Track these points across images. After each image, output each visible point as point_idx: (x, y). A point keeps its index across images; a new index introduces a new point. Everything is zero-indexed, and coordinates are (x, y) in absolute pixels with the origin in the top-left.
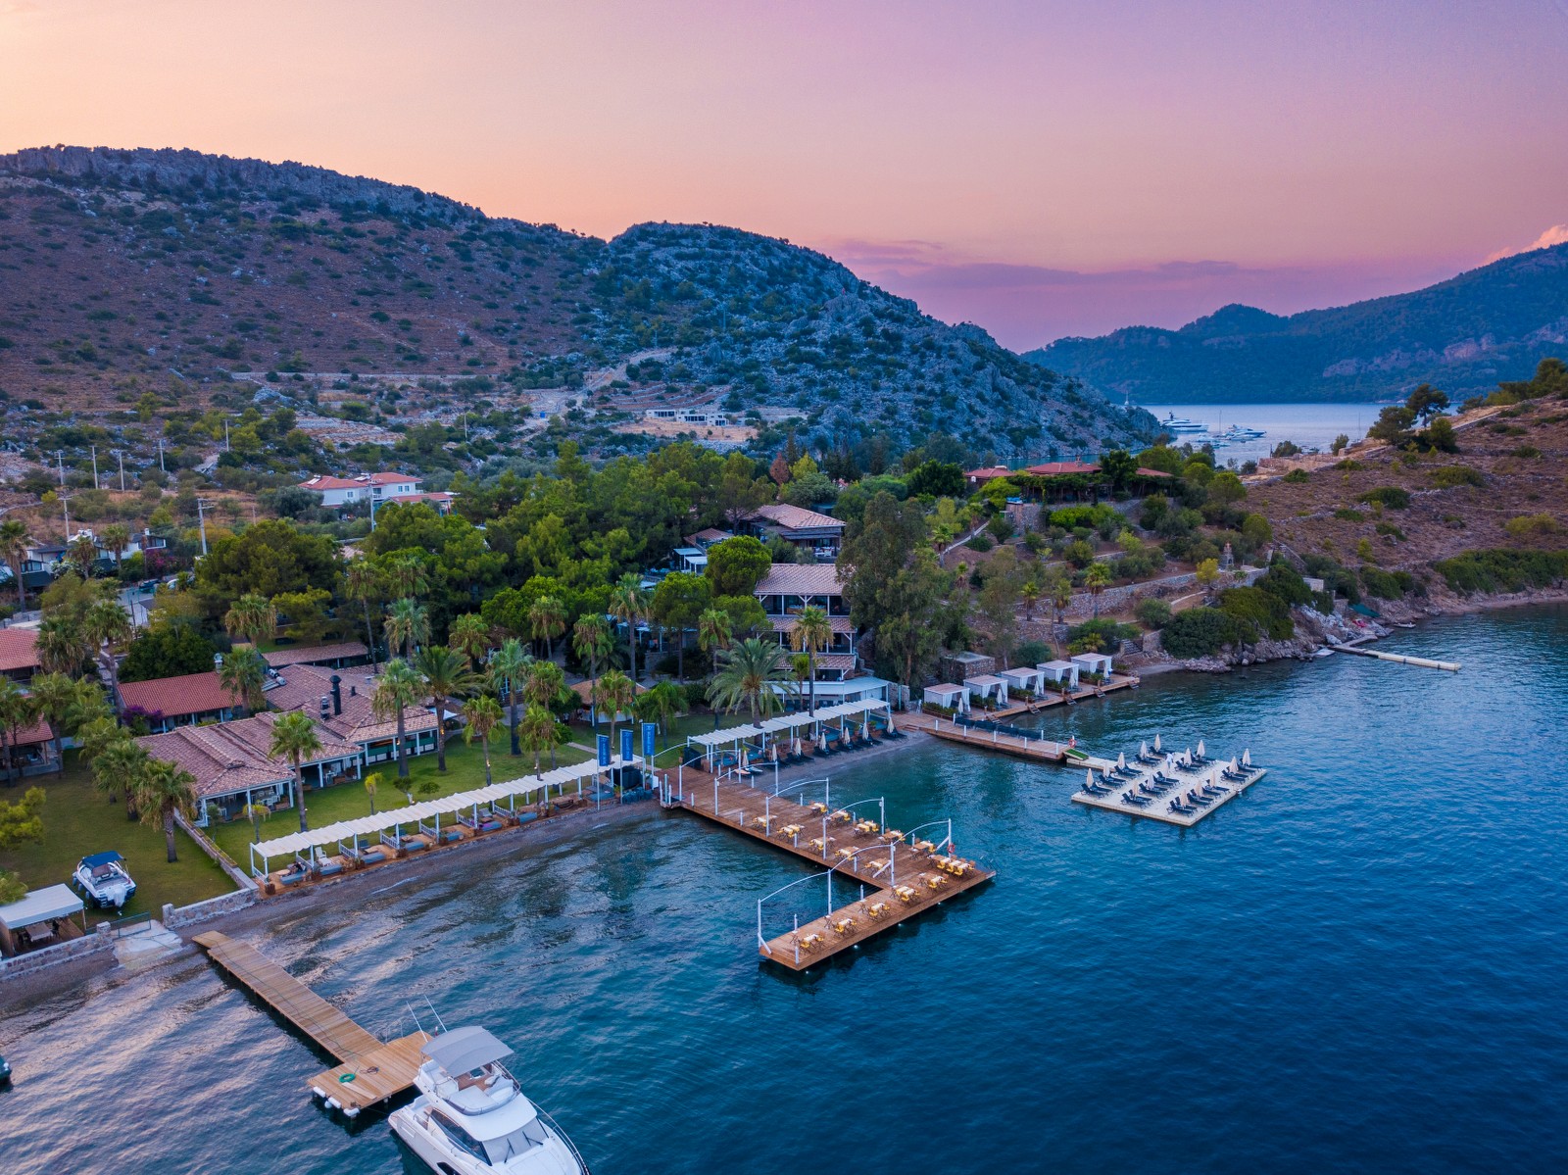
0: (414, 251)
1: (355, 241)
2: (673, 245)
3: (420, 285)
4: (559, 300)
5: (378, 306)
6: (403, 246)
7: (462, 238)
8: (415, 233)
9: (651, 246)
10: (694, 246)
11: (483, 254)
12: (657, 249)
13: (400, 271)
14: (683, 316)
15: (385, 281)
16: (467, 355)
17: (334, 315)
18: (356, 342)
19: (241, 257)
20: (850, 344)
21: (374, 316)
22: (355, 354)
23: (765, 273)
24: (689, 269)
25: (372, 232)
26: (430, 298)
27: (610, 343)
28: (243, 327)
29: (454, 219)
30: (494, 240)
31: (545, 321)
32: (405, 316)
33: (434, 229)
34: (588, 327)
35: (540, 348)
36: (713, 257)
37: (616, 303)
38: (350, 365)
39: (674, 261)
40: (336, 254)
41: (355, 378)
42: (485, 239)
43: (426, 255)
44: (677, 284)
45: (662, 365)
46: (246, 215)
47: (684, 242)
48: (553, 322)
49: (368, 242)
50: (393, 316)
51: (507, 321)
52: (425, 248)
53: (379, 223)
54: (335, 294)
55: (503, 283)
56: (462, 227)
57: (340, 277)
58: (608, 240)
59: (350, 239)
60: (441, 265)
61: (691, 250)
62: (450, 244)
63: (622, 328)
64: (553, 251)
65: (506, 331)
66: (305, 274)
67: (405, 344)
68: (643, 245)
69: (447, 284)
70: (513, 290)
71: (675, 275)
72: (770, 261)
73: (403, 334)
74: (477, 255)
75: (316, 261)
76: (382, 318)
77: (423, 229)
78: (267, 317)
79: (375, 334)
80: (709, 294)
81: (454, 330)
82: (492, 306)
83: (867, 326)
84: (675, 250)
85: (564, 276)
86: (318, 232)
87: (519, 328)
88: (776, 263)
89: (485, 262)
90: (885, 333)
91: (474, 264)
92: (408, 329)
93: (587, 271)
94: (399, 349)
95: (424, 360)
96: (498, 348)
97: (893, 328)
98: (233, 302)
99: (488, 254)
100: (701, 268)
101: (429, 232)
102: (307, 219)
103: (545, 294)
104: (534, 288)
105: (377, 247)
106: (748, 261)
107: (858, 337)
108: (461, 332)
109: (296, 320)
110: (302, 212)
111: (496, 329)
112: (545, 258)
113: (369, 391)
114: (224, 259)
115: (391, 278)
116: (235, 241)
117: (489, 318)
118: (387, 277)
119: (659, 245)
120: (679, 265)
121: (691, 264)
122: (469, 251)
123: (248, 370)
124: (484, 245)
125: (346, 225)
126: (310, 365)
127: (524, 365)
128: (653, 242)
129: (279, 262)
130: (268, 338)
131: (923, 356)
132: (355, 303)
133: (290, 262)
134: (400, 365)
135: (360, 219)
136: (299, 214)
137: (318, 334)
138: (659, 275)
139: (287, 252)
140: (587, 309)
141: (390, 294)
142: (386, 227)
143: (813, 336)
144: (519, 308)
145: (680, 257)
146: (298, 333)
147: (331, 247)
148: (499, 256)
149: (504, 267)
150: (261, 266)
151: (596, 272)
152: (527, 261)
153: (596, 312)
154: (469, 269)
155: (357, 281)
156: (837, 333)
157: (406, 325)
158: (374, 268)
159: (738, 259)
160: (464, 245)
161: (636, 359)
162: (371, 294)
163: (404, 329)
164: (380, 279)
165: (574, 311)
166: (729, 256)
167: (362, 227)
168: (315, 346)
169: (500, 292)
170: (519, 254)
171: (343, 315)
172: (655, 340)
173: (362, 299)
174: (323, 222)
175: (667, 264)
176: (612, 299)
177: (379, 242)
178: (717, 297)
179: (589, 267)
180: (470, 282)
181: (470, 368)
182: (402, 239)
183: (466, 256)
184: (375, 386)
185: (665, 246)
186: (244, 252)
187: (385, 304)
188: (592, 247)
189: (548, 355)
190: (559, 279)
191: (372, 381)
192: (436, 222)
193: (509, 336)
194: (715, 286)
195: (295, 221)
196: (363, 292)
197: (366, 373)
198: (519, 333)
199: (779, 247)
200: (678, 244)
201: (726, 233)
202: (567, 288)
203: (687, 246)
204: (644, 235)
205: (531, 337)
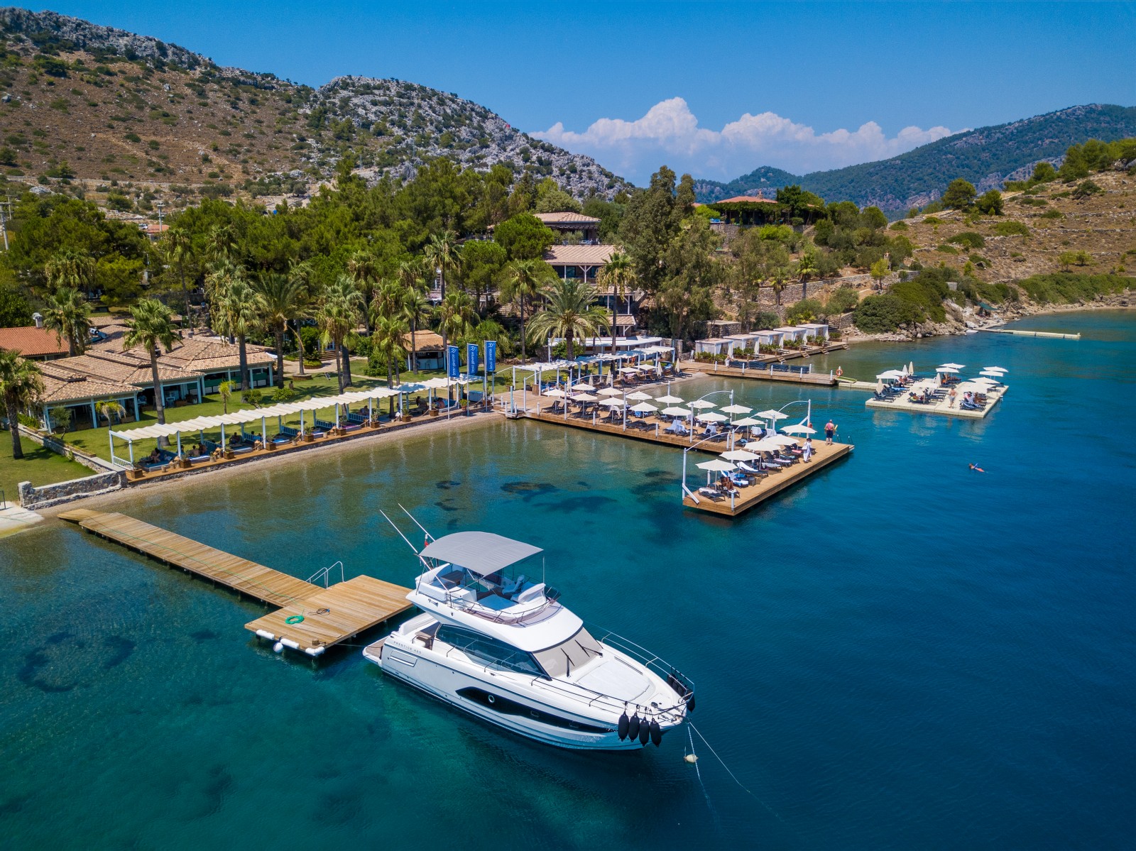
0: (158, 88)
1: (108, 78)
2: (367, 94)
3: (166, 115)
4: (280, 132)
5: (131, 129)
6: (148, 85)
7: (197, 80)
8: (158, 74)
9: (351, 94)
10: (385, 95)
11: (214, 93)
12: (356, 96)
13: (147, 104)
14: (379, 146)
15: (134, 110)
16: (207, 170)
17: (93, 135)
18: (113, 156)
19: (10, 85)
20: (513, 167)
21: (127, 137)
22: (113, 166)
23: (441, 118)
24: (382, 113)
25: (123, 72)
26: (174, 125)
27: (324, 164)
28: (14, 141)
29: (191, 67)
30: (224, 84)
31: (270, 147)
32: (153, 138)
33: (174, 73)
34: (305, 151)
35: (267, 166)
36: (401, 105)
37: (326, 135)
38: (110, 174)
39: (369, 105)
40: (92, 87)
41: (115, 184)
42: (218, 83)
43: (169, 92)
44: (373, 124)
45: (367, 180)
46: (12, 52)
47: (376, 92)
48: (276, 148)
49: (119, 79)
50: (143, 138)
51: (239, 145)
52: (166, 87)
53: (127, 65)
54: (93, 119)
55: (234, 117)
56: (198, 72)
57: (95, 105)
58: (317, 89)
59: (103, 76)
60: (181, 100)
61: (382, 98)
62: (189, 85)
63: (332, 153)
64: (273, 95)
65: (239, 153)
66: (66, 101)
67: (154, 159)
68: (344, 93)
69: (188, 115)
70: (242, 122)
71: (372, 117)
72: (444, 109)
73: (153, 152)
74: (211, 94)
75: (75, 92)
76: (134, 139)
77: (165, 72)
78: (35, 134)
79: (128, 151)
80: (397, 131)
81: (195, 151)
82: (227, 134)
83: (525, 154)
84: (370, 97)
85: (283, 114)
86: (76, 69)
87: (248, 151)
88: (449, 111)
89: (218, 100)
90: (539, 160)
91: (209, 101)
92: (157, 149)
93: (301, 111)
94: (151, 164)
95: (172, 173)
96: (233, 166)
97: (545, 156)
99: (220, 95)
100: (391, 112)
101: (169, 74)
102: (65, 57)
103: (269, 127)
104: (259, 122)
105: (127, 84)
106: (427, 109)
107: (518, 161)
108: (201, 153)
109: (61, 137)
110: (61, 53)
111: (230, 151)
112: (267, 99)
113: (128, 193)
115: (141, 108)
117: (225, 144)
118: (136, 107)
119: (357, 93)
120: (374, 110)
121: (383, 109)
122: (204, 91)
123: (22, 174)
124: (216, 87)
125: (98, 65)
126: (75, 173)
127: (255, 178)
128: (353, 91)
129: (43, 91)
130: (37, 150)
131: (569, 178)
132: (111, 127)
133: (53, 91)
134: (152, 175)
135: (112, 61)
136: (59, 55)
137: (81, 149)
138: (359, 115)
139: (51, 84)
140: (302, 139)
141: (140, 121)
142: (134, 69)
143: (484, 160)
144: (249, 136)
145: (374, 103)
146: (64, 148)
147: (88, 82)
148: (229, 96)
149: (235, 106)
150: (27, 93)
151: (309, 112)
152: (253, 102)
153: (310, 141)
154: (205, 105)
155: (113, 110)
156: (502, 159)
157: (155, 145)
158: (125, 100)
159: (420, 106)
160: (199, 86)
162: (124, 120)
163: (153, 148)
164: (131, 108)
165: (293, 140)
166: (412, 104)
167: (114, 67)
168: (79, 159)
169: (231, 124)
170: (244, 96)
171: (100, 135)
172: (359, 162)
173: (115, 124)
174: (80, 62)
175: (365, 108)
176: (323, 133)
177: (129, 79)
178: (405, 134)
179: (303, 108)
180: (207, 115)
181: (210, 180)
182: (148, 79)
183: (202, 94)
184: (133, 189)
185: (362, 95)
186: (12, 82)
187: (137, 128)
188: (304, 93)
189: (275, 171)
190: (278, 116)
191: (130, 186)
192: (174, 67)
193: (241, 157)
194: (404, 127)
195: (55, 59)
196: (117, 119)
197: (123, 180)
198: (249, 155)
199: (451, 100)
200: (372, 93)
201: (409, 87)
202: (286, 123)
203: (379, 96)
204: (345, 86)
205: (259, 158)
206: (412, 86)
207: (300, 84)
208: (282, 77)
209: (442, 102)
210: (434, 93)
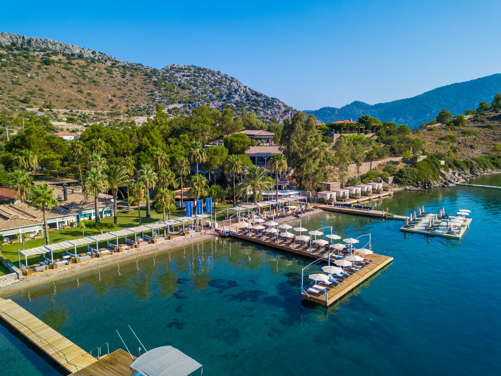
0: (92, 70)
1: (71, 66)
3: (94, 82)
4: (143, 88)
5: (80, 88)
8: (92, 65)
11: (116, 73)
12: (176, 73)
13: (87, 77)
14: (186, 94)
15: (82, 80)
17: (64, 90)
18: (71, 99)
19: (30, 70)
21: (78, 91)
22: (71, 104)
23: (213, 82)
24: (187, 80)
25: (78, 64)
26: (98, 86)
27: (161, 102)
28: (30, 93)
29: (107, 61)
30: (120, 68)
31: (138, 95)
32: (89, 91)
33: (99, 64)
34: (153, 97)
35: (137, 103)
36: (195, 76)
38: (69, 107)
39: (182, 77)
40: (65, 70)
44: (183, 84)
45: (180, 109)
46: (32, 56)
47: (186, 71)
48: (142, 95)
49: (76, 66)
50: (85, 91)
51: (125, 94)
52: (96, 70)
53: (79, 61)
54: (64, 84)
55: (124, 82)
56: (109, 63)
57: (66, 78)
60: (102, 75)
61: (188, 74)
62: (105, 69)
63: (165, 97)
64: (141, 72)
66: (54, 76)
67: (89, 101)
68: (171, 72)
69: (104, 81)
70: (127, 84)
73: (88, 97)
75: (57, 72)
76: (81, 92)
77: (95, 63)
78: (39, 90)
79: (79, 97)
80: (194, 88)
81: (107, 97)
82: (120, 89)
84: (183, 73)
85: (145, 81)
86: (58, 63)
87: (129, 97)
88: (216, 79)
89: (118, 75)
91: (114, 75)
95: (96, 106)
96: (122, 103)
98: (27, 85)
100: (191, 79)
102: (54, 58)
103: (138, 86)
104: (134, 84)
105: (79, 69)
106: (207, 78)
108: (110, 98)
109: (50, 91)
110: (52, 56)
111: (122, 97)
112: (138, 74)
113: (76, 115)
114: (23, 70)
116: (28, 64)
117: (119, 94)
120: (184, 79)
123: (33, 107)
124: (117, 69)
125: (68, 61)
126: (55, 107)
127: (131, 108)
129: (44, 72)
130: (39, 97)
132: (71, 87)
133: (48, 72)
134: (88, 107)
135: (73, 59)
137: (58, 97)
138: (177, 81)
139: (46, 69)
140: (153, 92)
141: (83, 84)
142: (82, 62)
144: (129, 90)
146: (51, 96)
147: (63, 68)
148: (122, 73)
149: (124, 77)
150: (37, 73)
151: (156, 80)
152: (131, 75)
153: (156, 92)
154: (112, 77)
155: (72, 80)
157: (89, 94)
158: (78, 76)
159: (204, 77)
160: (110, 69)
161: (171, 107)
162: (77, 84)
165: (149, 92)
166: (201, 76)
167: (74, 62)
168: (57, 101)
169: (123, 85)
170: (129, 73)
171: (67, 90)
172: (176, 101)
173: (74, 86)
174: (60, 60)
176: (161, 88)
178: (197, 89)
179: (153, 78)
180: (112, 81)
181: (112, 109)
182: (89, 67)
183: (111, 72)
184: (79, 114)
185: (179, 72)
187: (83, 88)
188: (154, 71)
189: (140, 105)
191: (77, 112)
192: (99, 61)
193: (126, 99)
194: (195, 85)
195: (49, 59)
196: (74, 83)
197: (75, 110)
199: (217, 73)
202: (145, 84)
204: (172, 68)
205: (133, 100)
206: (201, 68)
207: (153, 68)
208: (145, 65)
209: (213, 75)
210: (210, 71)
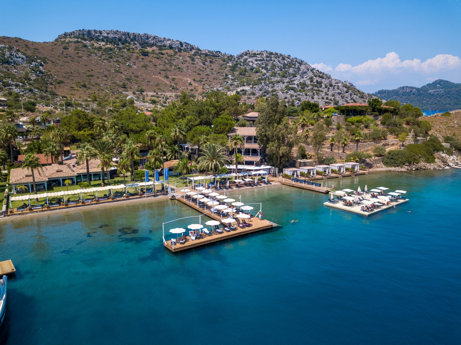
0: (178, 59)
1: (162, 56)
2: (254, 57)
3: (179, 68)
4: (219, 73)
5: (166, 74)
6: (175, 57)
7: (192, 55)
8: (179, 53)
9: (248, 57)
10: (261, 57)
11: (197, 59)
12: (249, 58)
13: (173, 64)
14: (255, 77)
15: (169, 67)
16: (190, 88)
17: (153, 76)
18: (159, 84)
19: (129, 60)
20: (306, 85)
21: (165, 77)
22: (158, 87)
23: (282, 65)
24: (259, 64)
25: (167, 53)
26: (181, 72)
27: (232, 85)
28: (128, 79)
29: (191, 50)
30: (202, 56)
31: (214, 79)
32: (174, 77)
33: (184, 53)
34: (226, 80)
35: (211, 86)
36: (267, 60)
37: (236, 74)
38: (156, 90)
39: (254, 61)
40: (156, 59)
41: (157, 94)
42: (200, 55)
43: (182, 60)
44: (255, 68)
45: (247, 91)
46: (132, 48)
47: (258, 56)
48: (216, 79)
49: (165, 56)
50: (170, 77)
51: (203, 79)
52: (181, 58)
53: (169, 51)
54: (155, 71)
55: (203, 68)
56: (193, 51)
57: (156, 66)
58: (236, 56)
59: (160, 55)
60: (186, 63)
61: (260, 58)
62: (189, 57)
63: (236, 80)
64: (219, 59)
65: (203, 81)
66: (147, 65)
67: (172, 85)
68: (245, 57)
69: (187, 68)
70: (206, 70)
71: (255, 66)
72: (284, 62)
73: (173, 82)
74: (196, 60)
75: (150, 61)
76: (167, 77)
77: (181, 52)
78: (135, 77)
79: (164, 82)
80: (264, 71)
81: (187, 81)
82: (199, 74)
83: (311, 79)
84: (255, 58)
85: (221, 66)
86: (152, 53)
87: (206, 80)
88: (286, 62)
89: (199, 62)
90: (317, 82)
91: (195, 62)
92: (174, 81)
93: (228, 65)
94: (171, 86)
95: (178, 89)
96: (199, 86)
97: (319, 80)
98: (126, 73)
99: (200, 60)
100: (263, 64)
101: (183, 53)
102: (149, 49)
103: (215, 71)
104: (212, 69)
105: (168, 58)
106: (277, 62)
107: (308, 82)
108: (189, 82)
109: (143, 77)
110: (148, 48)
111: (199, 81)
112: (216, 61)
113: (160, 97)
114: (125, 61)
115: (171, 66)
116: (128, 56)
117: (198, 78)
118: (170, 66)
119: (250, 57)
120: (256, 63)
121: (259, 62)
122: (194, 59)
123: (128, 91)
124: (199, 57)
125: (159, 51)
126: (145, 90)
127: (206, 91)
128: (249, 56)
129: (140, 61)
130: (134, 82)
131: (329, 88)
132: (160, 73)
133: (143, 61)
134: (171, 90)
135: (164, 49)
136: (147, 49)
137: (149, 82)
138: (249, 65)
139: (143, 59)
140: (227, 75)
141: (170, 71)
142: (171, 52)
143: (294, 82)
144: (207, 75)
145: (256, 60)
146: (143, 81)
147: (155, 58)
148: (203, 60)
149: (204, 64)
150: (135, 63)
151: (231, 65)
152: (211, 62)
153: (229, 76)
154: (194, 64)
155: (162, 67)
156: (301, 81)
157: (174, 79)
158: (166, 63)
159: (274, 61)
160: (192, 57)
161: (239, 89)
162: (165, 71)
163: (173, 81)
164: (168, 66)
165: (223, 76)
166: (271, 60)
167: (164, 52)
168: (148, 85)
169: (202, 70)
170: (208, 60)
171: (156, 76)
172: (245, 84)
173: (161, 72)
174: (153, 51)
175: (252, 62)
176: (235, 73)
177: (168, 56)
178: (267, 72)
179: (229, 63)
180: (193, 67)
181: (190, 92)
182: (175, 55)
183: (193, 60)
184: (163, 96)
185: (252, 57)
186: (130, 59)
187: (168, 73)
188: (230, 58)
189: (213, 88)
190: (219, 67)
191: (162, 94)
192: (185, 50)
193: (203, 83)
194: (266, 69)
195: (145, 50)
196: (163, 70)
197: (160, 92)
198: (206, 82)
199: (287, 57)
200: (256, 57)
201: (271, 53)
202: (222, 69)
203: (259, 57)
204: (246, 54)
205: (209, 83)
206: (272, 53)
207: (229, 54)
208: (223, 52)
209: (284, 59)
210: (281, 55)
